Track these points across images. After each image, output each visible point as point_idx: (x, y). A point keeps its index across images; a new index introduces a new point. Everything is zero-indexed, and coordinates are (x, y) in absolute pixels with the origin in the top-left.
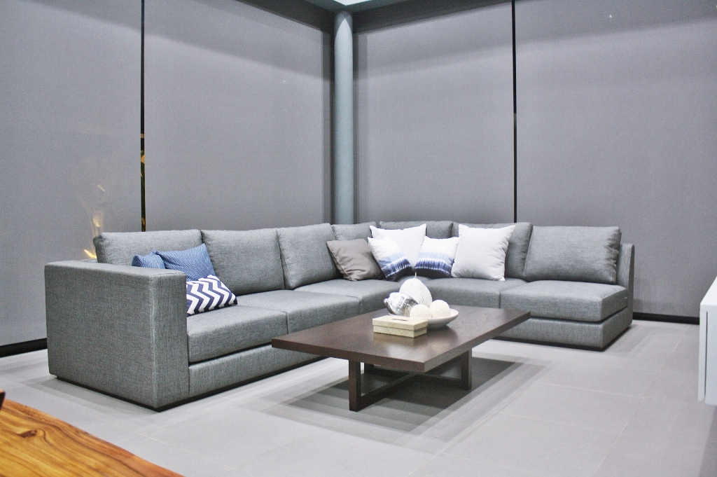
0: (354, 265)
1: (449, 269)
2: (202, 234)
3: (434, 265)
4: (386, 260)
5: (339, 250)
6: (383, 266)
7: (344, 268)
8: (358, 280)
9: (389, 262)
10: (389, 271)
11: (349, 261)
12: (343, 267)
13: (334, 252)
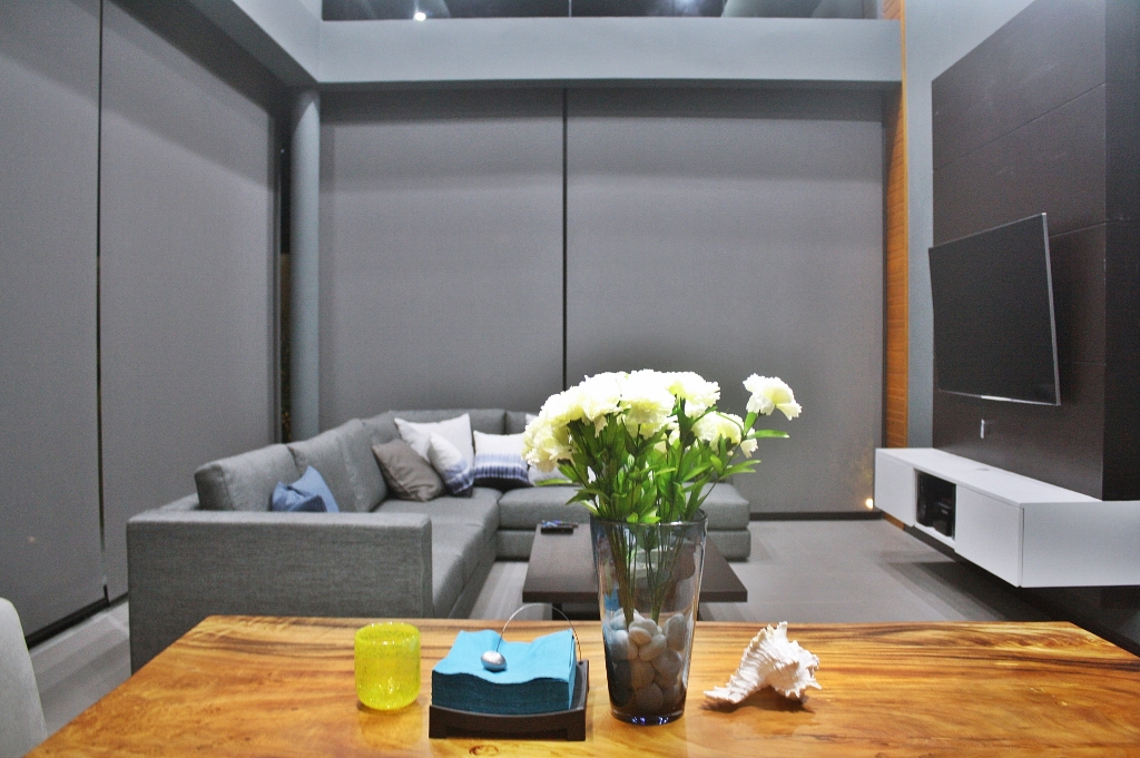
0: (416, 478)
1: (526, 476)
2: (292, 451)
3: (506, 471)
4: (455, 469)
5: (391, 458)
6: (451, 477)
7: (404, 483)
8: (429, 500)
9: (460, 471)
10: (459, 484)
11: (407, 474)
12: (402, 483)
13: (385, 461)
